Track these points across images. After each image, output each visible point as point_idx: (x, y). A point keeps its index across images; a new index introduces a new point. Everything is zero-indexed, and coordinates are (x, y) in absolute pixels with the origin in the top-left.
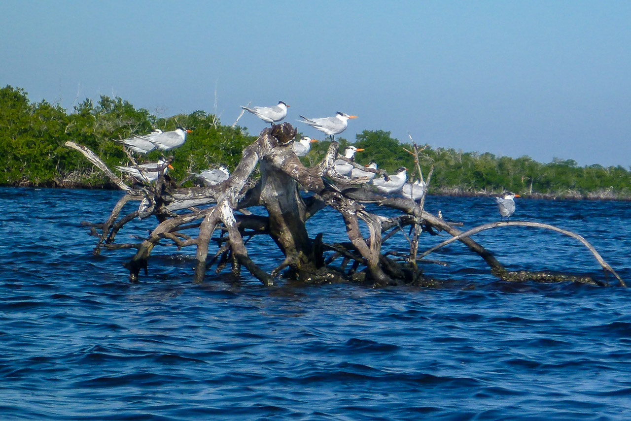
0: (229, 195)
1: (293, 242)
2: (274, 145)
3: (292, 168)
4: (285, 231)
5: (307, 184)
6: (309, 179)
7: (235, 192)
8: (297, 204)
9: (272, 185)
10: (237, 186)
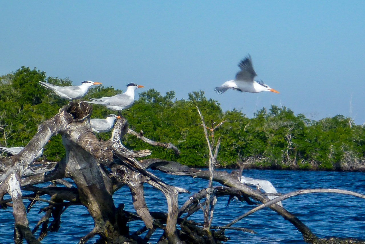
0: (18, 168)
1: (99, 212)
2: (70, 121)
3: (87, 142)
4: (92, 202)
5: (98, 158)
6: (100, 153)
7: (24, 166)
8: (101, 177)
9: (74, 159)
10: (26, 159)
